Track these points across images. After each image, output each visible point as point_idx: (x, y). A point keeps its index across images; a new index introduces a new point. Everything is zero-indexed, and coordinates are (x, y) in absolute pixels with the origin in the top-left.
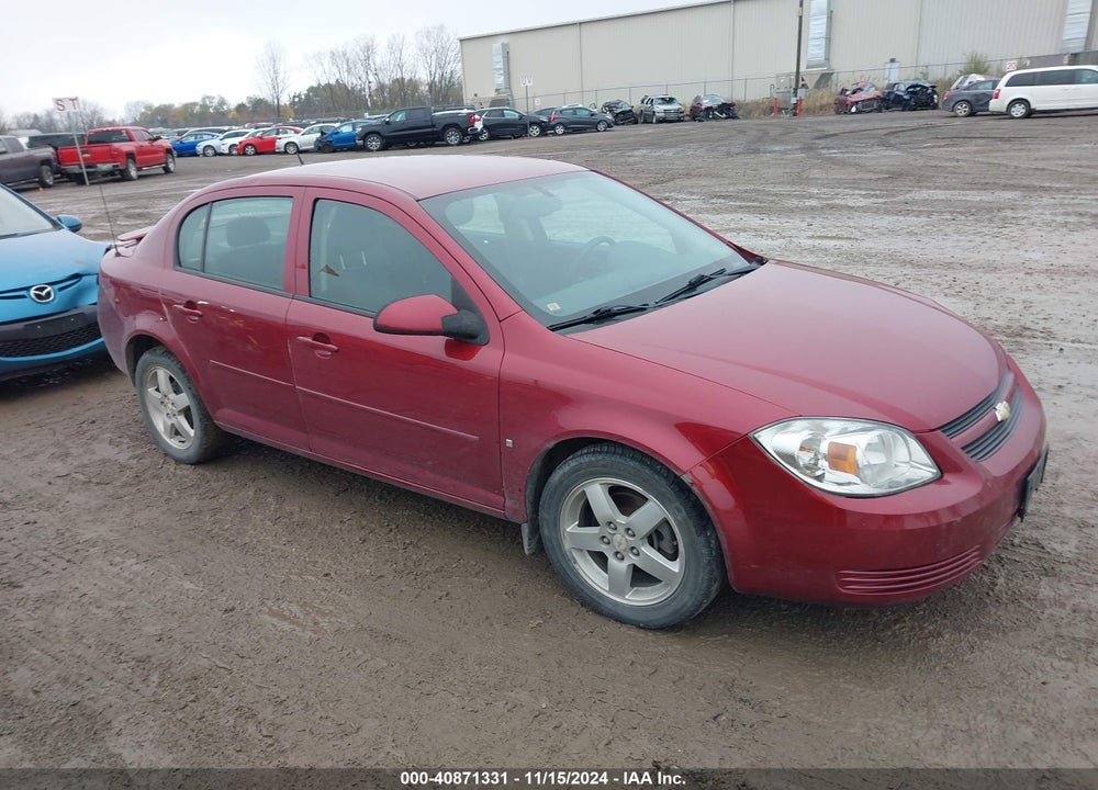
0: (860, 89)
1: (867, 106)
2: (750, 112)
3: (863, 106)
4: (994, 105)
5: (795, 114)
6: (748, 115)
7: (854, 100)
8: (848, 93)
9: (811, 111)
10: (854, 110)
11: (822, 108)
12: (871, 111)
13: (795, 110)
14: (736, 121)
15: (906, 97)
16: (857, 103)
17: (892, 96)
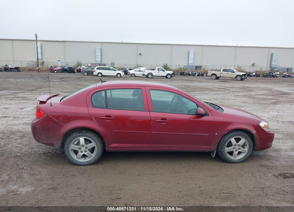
0: (56, 67)
1: (59, 71)
2: (23, 70)
3: (58, 71)
4: (94, 73)
5: (38, 72)
6: (23, 71)
7: (55, 69)
8: (53, 67)
9: (43, 71)
10: (55, 72)
11: (45, 71)
12: (60, 72)
13: (38, 71)
14: (20, 73)
15: (68, 70)
16: (56, 70)
17: (64, 69)
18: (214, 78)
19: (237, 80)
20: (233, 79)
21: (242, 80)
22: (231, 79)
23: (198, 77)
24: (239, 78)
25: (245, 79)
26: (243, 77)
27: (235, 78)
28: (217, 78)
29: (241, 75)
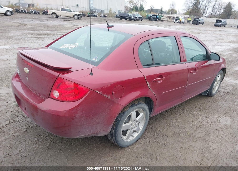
18: (55, 17)
19: (75, 19)
20: (72, 18)
21: (78, 19)
22: (69, 18)
23: (35, 15)
24: (76, 17)
25: (80, 18)
26: (79, 17)
27: (73, 17)
28: (57, 17)
29: (77, 15)
